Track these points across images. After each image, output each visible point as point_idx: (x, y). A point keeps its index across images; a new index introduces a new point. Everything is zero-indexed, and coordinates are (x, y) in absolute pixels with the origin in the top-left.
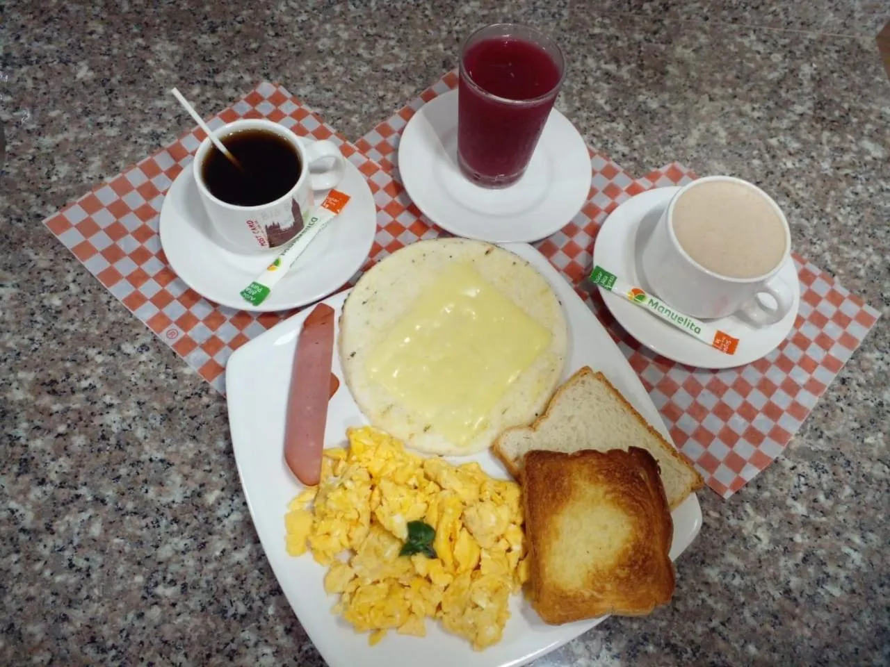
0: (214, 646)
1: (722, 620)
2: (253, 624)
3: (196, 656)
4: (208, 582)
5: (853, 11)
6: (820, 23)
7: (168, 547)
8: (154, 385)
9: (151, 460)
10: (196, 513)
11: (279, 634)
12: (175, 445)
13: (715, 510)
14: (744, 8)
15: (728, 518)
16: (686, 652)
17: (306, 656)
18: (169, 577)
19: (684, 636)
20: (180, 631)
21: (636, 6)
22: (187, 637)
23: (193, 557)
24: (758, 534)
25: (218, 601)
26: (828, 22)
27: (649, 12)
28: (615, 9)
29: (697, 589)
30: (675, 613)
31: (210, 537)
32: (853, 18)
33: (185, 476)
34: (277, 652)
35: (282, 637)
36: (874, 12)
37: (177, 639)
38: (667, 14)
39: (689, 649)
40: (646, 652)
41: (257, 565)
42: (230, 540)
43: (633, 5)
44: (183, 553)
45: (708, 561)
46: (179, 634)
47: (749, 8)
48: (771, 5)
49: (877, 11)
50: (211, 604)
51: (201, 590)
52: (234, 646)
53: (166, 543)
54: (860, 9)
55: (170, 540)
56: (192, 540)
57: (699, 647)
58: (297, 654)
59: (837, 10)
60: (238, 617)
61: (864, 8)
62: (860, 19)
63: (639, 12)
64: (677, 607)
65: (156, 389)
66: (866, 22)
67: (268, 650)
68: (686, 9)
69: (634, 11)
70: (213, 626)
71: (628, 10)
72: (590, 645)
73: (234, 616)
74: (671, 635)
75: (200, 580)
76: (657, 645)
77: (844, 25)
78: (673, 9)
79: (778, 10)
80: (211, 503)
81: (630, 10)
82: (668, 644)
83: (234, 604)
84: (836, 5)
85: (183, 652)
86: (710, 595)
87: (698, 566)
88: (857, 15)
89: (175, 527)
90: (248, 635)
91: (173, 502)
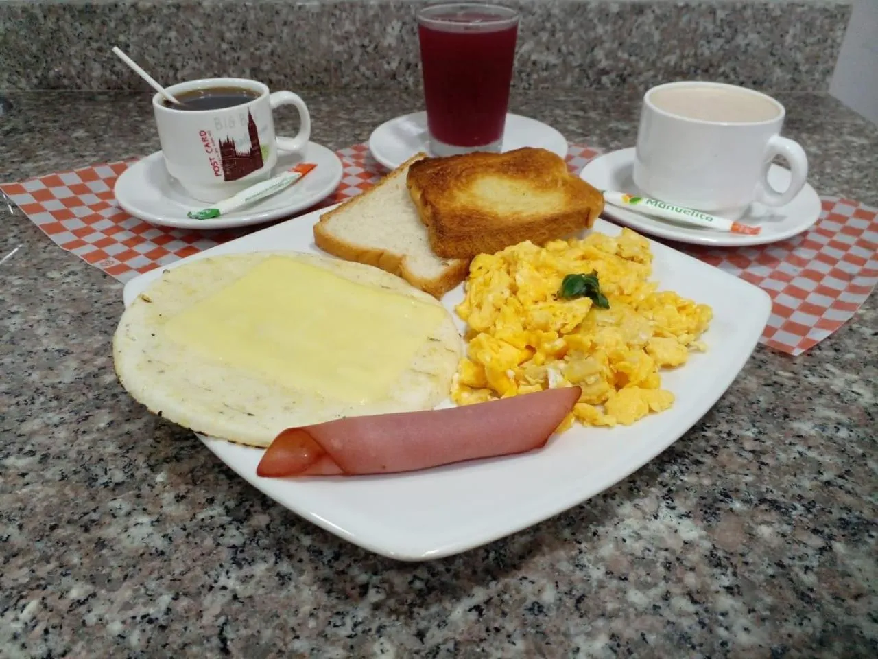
0: (66, 516)
1: (838, 473)
2: (131, 492)
3: (35, 528)
4: (79, 453)
5: (797, 64)
6: (771, 81)
7: (38, 421)
8: (72, 297)
9: (46, 350)
10: (85, 391)
11: (164, 502)
12: (80, 339)
13: (785, 370)
14: (695, 72)
15: (806, 377)
16: (795, 508)
17: (201, 524)
18: (28, 448)
19: (786, 491)
20: (21, 501)
21: (595, 80)
22: (29, 507)
23: (67, 430)
24: (854, 389)
25: (87, 470)
26: (778, 79)
27: (609, 85)
28: (576, 86)
29: (787, 442)
30: (763, 467)
31: (97, 411)
32: (800, 72)
33: (82, 361)
34: (158, 521)
35: (170, 504)
36: (817, 63)
37: (13, 510)
38: (626, 86)
39: (798, 505)
40: (731, 510)
41: (153, 434)
42: (123, 413)
43: (592, 79)
44: (56, 426)
45: (792, 415)
46: (19, 505)
47: (699, 71)
48: (719, 66)
49: (820, 61)
50: (76, 472)
51: (67, 460)
52: (94, 516)
53: (37, 417)
54: (803, 61)
55: (43, 415)
56: (73, 414)
57: (812, 503)
58: (188, 524)
59: (782, 64)
60: (111, 485)
61: (807, 59)
62: (807, 72)
63: (599, 86)
64: (764, 460)
65: (74, 299)
66: (813, 75)
67: (145, 519)
68: (642, 78)
69: (594, 86)
70: (71, 495)
71: (588, 85)
72: (641, 504)
73: (106, 485)
74: (764, 490)
75: (69, 450)
76: (746, 502)
77: (794, 80)
78: (630, 79)
79: (728, 70)
80: (108, 382)
81: (591, 86)
82: (763, 501)
83: (109, 473)
84: (779, 59)
85: (18, 523)
86: (809, 448)
87: (780, 421)
88: (803, 68)
89: (54, 403)
90: (121, 503)
91: (60, 383)
